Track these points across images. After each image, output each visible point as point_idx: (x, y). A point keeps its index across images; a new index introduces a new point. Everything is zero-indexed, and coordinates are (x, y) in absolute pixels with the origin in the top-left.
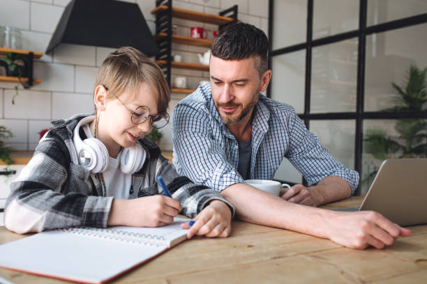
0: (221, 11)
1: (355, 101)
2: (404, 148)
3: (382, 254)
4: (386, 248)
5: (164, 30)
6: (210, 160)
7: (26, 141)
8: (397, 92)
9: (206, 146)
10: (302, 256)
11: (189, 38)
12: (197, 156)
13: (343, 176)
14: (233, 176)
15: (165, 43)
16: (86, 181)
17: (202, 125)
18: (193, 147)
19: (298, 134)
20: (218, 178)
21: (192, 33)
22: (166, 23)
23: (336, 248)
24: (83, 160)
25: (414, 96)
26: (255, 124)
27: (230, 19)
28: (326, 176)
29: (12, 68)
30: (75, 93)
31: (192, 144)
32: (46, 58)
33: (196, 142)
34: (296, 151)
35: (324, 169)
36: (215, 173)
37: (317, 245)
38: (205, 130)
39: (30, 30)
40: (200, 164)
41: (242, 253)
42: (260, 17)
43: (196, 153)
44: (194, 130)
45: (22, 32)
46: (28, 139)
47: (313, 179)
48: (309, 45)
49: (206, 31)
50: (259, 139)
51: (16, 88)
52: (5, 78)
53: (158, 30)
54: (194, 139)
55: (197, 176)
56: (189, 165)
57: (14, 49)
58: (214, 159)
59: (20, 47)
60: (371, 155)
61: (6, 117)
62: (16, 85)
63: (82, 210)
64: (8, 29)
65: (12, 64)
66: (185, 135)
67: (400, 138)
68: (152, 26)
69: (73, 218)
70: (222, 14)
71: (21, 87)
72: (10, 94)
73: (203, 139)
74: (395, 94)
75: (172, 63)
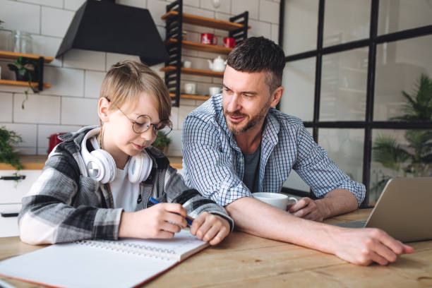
0: (232, 16)
1: (365, 109)
2: (413, 157)
3: (386, 270)
4: (389, 264)
5: (174, 36)
6: (218, 173)
7: (35, 145)
8: (407, 100)
9: (214, 158)
10: (308, 272)
11: (199, 44)
12: (206, 169)
13: (350, 188)
14: (240, 190)
15: (175, 49)
16: (96, 192)
17: (210, 137)
18: (202, 160)
19: (306, 146)
20: (225, 192)
21: (202, 39)
22: (177, 28)
23: (341, 264)
24: (91, 171)
25: (424, 104)
26: (265, 136)
27: (240, 25)
28: (333, 188)
29: (22, 73)
30: (84, 97)
31: (201, 157)
32: (56, 63)
33: (204, 155)
34: (304, 163)
35: (331, 181)
36: (223, 187)
37: (323, 261)
38: (214, 142)
39: (40, 35)
40: (208, 177)
41: (249, 268)
42: (271, 23)
43: (204, 166)
44: (202, 142)
45: (32, 36)
46: (37, 144)
47: (320, 191)
48: (320, 52)
49: (216, 36)
50: (268, 151)
51: (26, 93)
52: (15, 82)
53: (169, 35)
54: (203, 151)
55: (205, 188)
56: (197, 178)
57: (24, 54)
58: (222, 172)
59: (30, 51)
60: (379, 164)
61: (15, 121)
62: (26, 89)
63: (93, 224)
64: (18, 33)
65: (22, 68)
66: (194, 147)
67: (409, 146)
68: (162, 31)
69: (84, 232)
70: (232, 20)
71: (31, 91)
72: (20, 98)
73: (211, 152)
74: (405, 103)
75: (182, 69)
